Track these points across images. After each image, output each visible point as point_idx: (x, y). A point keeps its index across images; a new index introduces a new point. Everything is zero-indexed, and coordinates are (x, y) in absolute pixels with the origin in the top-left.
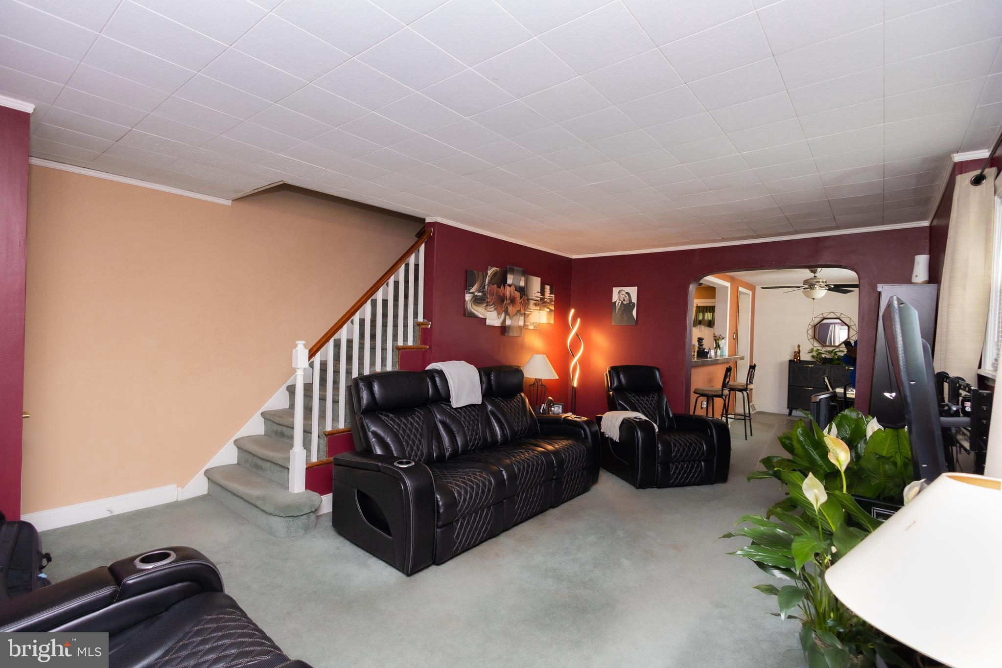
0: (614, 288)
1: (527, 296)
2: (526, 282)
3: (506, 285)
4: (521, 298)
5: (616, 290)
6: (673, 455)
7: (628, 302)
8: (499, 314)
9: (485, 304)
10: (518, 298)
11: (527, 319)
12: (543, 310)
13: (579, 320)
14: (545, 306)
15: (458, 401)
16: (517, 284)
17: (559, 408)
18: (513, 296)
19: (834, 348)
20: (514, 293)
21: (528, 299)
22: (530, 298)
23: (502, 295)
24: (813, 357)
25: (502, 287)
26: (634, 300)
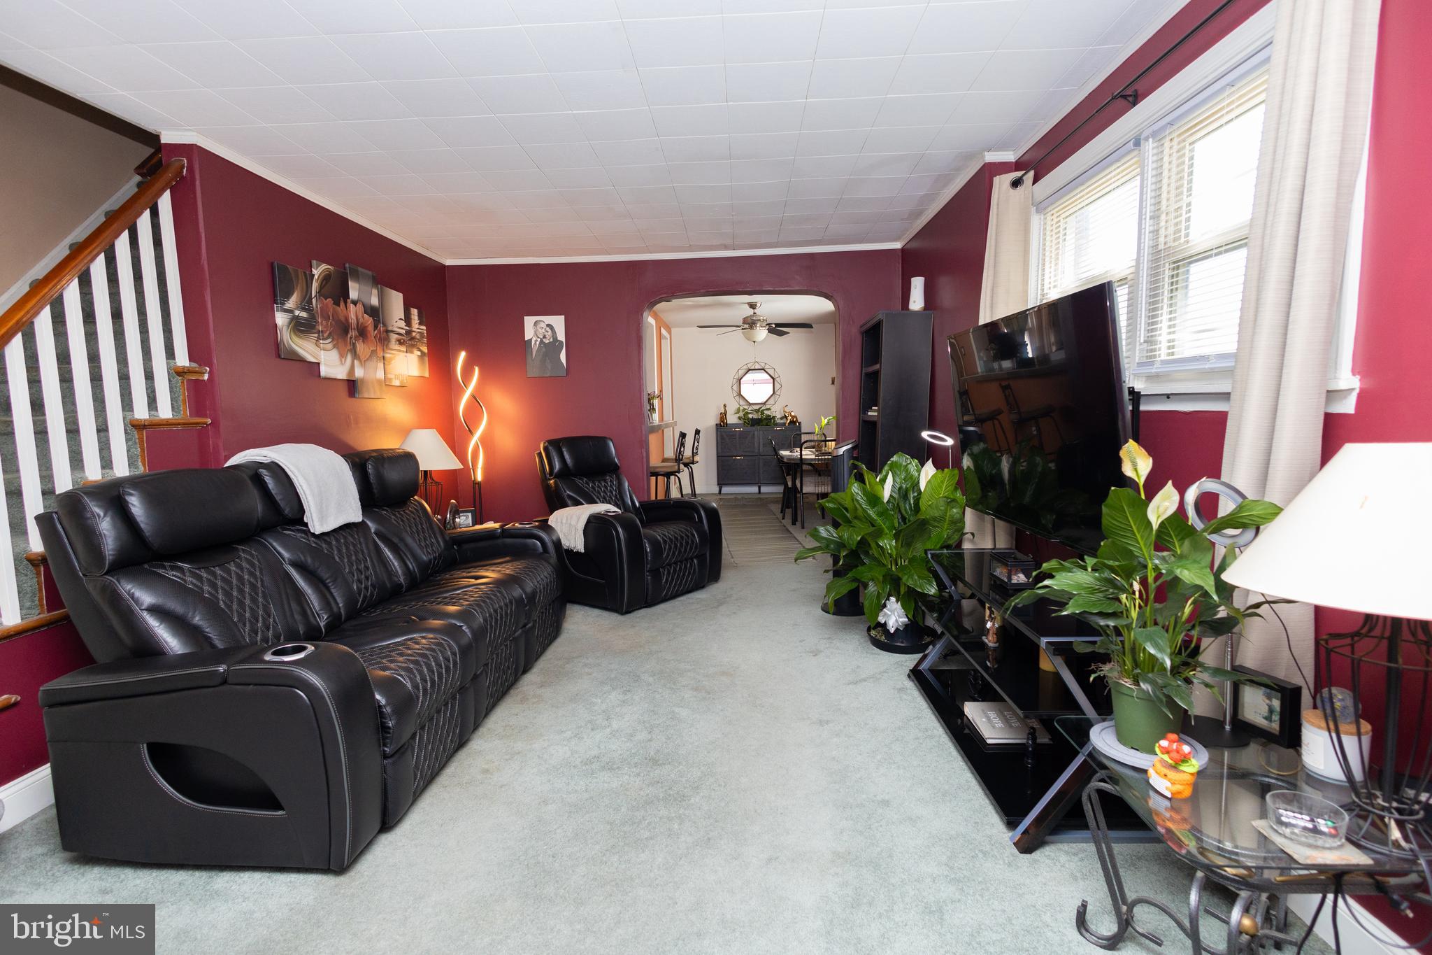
0: (525, 317)
1: (385, 325)
2: (381, 297)
3: (348, 301)
4: (376, 327)
5: (529, 321)
6: (664, 556)
7: (551, 340)
8: (342, 356)
9: (316, 335)
10: (371, 328)
11: (388, 368)
12: (412, 352)
13: (477, 369)
14: (413, 346)
15: (321, 519)
16: (366, 301)
17: (467, 517)
18: (362, 324)
19: (760, 406)
20: (363, 317)
21: (387, 331)
22: (390, 328)
23: (343, 319)
24: (740, 418)
25: (342, 303)
26: (561, 336)
